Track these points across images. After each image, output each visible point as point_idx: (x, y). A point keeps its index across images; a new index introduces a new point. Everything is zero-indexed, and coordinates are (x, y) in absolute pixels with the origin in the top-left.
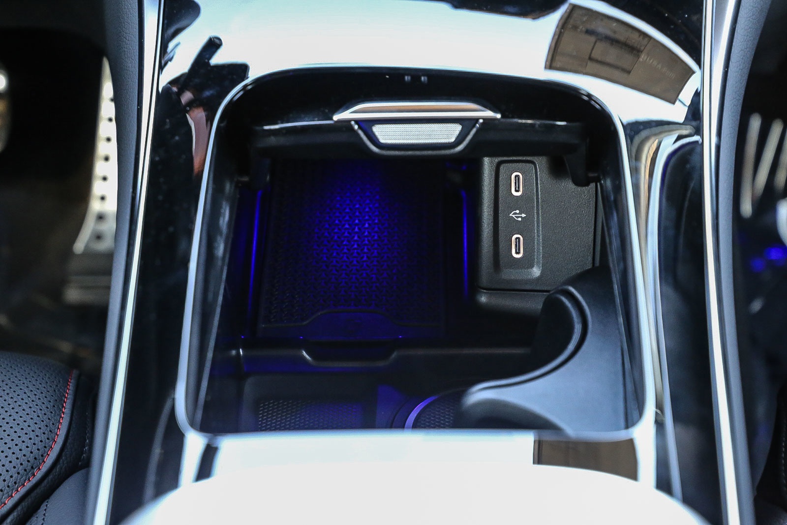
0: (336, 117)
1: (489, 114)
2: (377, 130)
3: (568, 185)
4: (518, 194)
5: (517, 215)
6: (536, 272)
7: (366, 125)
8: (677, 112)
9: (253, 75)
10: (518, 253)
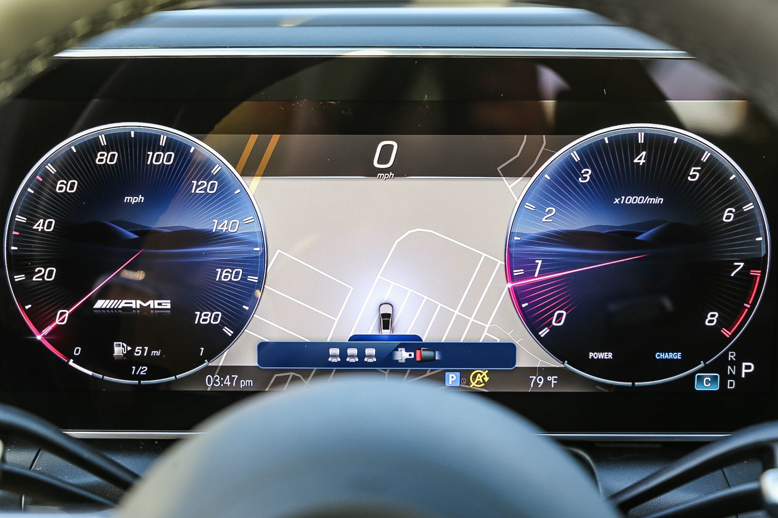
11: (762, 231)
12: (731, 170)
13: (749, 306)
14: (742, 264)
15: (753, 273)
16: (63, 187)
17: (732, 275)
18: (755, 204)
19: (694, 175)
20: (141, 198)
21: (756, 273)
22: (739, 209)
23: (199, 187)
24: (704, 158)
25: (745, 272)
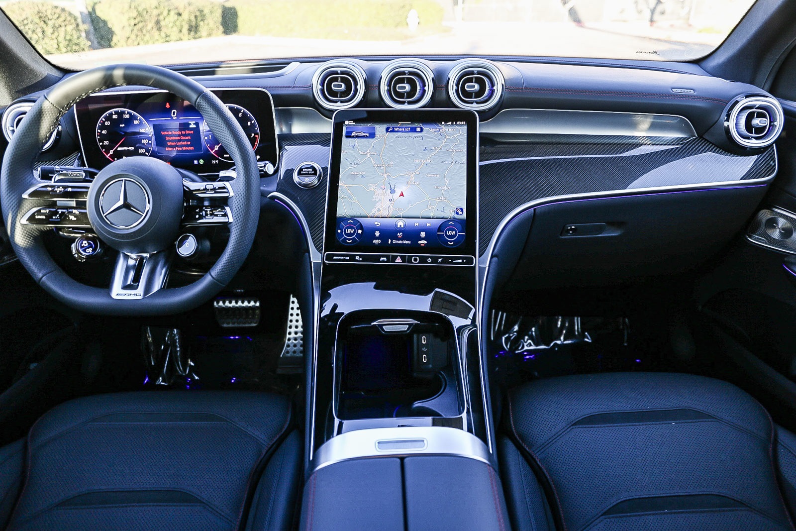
0: (372, 324)
1: (417, 322)
2: (384, 327)
3: (439, 340)
4: (425, 343)
5: (424, 349)
6: (430, 366)
7: (381, 326)
8: (468, 322)
9: (346, 313)
10: (425, 360)
11: (257, 127)
12: (248, 113)
14: (254, 134)
16: (107, 123)
17: (252, 137)
18: (254, 121)
19: (241, 115)
20: (123, 125)
21: (257, 136)
22: (251, 122)
23: (136, 122)
24: (242, 111)
25: (254, 136)
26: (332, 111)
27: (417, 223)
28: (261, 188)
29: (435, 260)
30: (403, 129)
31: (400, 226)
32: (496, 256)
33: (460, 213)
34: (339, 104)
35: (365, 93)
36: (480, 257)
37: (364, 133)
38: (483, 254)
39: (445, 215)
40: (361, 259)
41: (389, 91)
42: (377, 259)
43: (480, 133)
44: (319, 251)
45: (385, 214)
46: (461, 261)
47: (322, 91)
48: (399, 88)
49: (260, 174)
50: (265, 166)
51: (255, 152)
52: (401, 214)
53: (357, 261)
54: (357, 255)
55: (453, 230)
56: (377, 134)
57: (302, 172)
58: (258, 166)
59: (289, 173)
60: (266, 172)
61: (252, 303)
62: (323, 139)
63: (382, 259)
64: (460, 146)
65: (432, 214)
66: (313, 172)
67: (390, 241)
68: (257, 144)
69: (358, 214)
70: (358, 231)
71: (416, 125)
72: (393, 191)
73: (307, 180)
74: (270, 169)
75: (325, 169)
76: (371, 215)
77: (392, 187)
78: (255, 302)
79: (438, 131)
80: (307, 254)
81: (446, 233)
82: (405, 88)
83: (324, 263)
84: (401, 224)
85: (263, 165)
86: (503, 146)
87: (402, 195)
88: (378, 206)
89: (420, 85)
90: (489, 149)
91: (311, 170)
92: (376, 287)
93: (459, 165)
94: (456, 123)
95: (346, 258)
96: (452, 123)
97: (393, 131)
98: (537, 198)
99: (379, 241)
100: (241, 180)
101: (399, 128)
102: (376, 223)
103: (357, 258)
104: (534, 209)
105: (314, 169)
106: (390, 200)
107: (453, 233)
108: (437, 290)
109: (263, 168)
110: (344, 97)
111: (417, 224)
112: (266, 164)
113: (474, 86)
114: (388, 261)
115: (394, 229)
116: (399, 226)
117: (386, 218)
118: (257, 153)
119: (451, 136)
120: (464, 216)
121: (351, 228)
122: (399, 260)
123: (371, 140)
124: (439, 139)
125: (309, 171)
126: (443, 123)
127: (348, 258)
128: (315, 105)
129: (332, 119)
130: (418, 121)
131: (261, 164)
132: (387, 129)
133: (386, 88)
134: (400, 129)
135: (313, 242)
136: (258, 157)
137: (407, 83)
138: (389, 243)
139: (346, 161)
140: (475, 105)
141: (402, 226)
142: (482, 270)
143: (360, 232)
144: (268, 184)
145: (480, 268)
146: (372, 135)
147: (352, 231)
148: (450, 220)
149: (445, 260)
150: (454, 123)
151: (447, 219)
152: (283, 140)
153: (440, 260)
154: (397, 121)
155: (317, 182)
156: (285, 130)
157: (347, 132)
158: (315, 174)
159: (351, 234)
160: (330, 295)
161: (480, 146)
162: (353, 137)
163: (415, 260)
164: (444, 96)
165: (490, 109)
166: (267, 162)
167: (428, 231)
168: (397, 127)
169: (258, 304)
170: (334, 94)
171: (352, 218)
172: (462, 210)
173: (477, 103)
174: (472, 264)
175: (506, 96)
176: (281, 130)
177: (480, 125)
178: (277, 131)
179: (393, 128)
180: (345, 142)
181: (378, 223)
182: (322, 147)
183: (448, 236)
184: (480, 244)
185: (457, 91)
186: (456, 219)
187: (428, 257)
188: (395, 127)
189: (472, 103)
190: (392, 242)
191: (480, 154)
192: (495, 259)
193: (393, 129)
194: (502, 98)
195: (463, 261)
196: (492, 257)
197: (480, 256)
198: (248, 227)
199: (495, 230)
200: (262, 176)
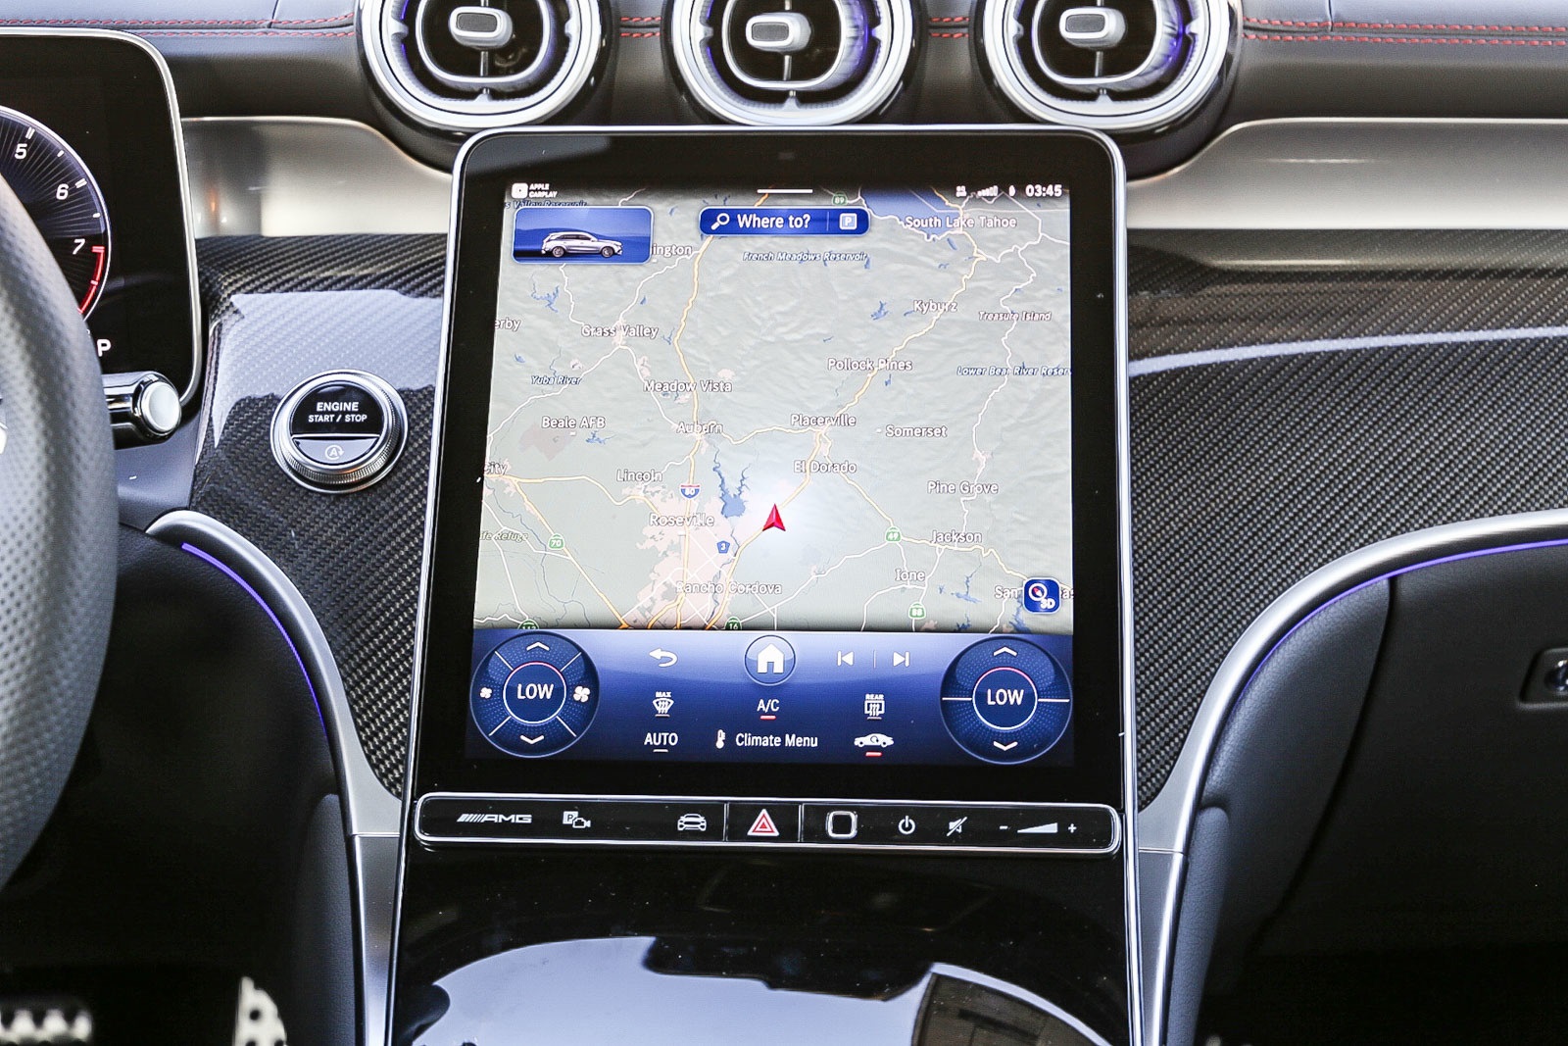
11: (98, 208)
12: (58, 146)
13: (96, 283)
14: (83, 241)
15: (96, 249)
17: (75, 252)
18: (87, 180)
19: (21, 151)
21: (98, 249)
22: (72, 185)
24: (29, 135)
25: (87, 249)
26: (451, 138)
27: (846, 653)
28: (124, 491)
29: (931, 827)
30: (780, 221)
31: (771, 665)
32: (1219, 802)
33: (1046, 603)
34: (482, 103)
35: (603, 55)
36: (1140, 809)
37: (599, 237)
38: (1155, 795)
39: (974, 614)
40: (587, 824)
41: (713, 46)
42: (663, 822)
43: (1132, 233)
44: (390, 787)
45: (697, 608)
46: (1052, 828)
47: (407, 44)
48: (761, 31)
49: (117, 434)
50: (137, 395)
51: (90, 323)
52: (771, 609)
53: (568, 831)
54: (570, 806)
55: (1013, 683)
56: (660, 240)
57: (311, 418)
58: (108, 392)
59: (253, 414)
60: (142, 424)
61: (55, 1025)
62: (410, 261)
63: (684, 822)
64: (1039, 294)
65: (916, 614)
66: (364, 417)
67: (721, 736)
68: (100, 285)
69: (574, 611)
70: (570, 691)
71: (839, 201)
72: (732, 506)
73: (335, 453)
74: (162, 405)
75: (416, 400)
76: (632, 615)
77: (732, 486)
78: (70, 1018)
79: (939, 230)
80: (332, 799)
81: (981, 698)
82: (782, 31)
83: (412, 841)
84: (771, 656)
85: (131, 390)
86: (1238, 288)
87: (775, 521)
88: (669, 572)
89: (853, 18)
90: (1173, 303)
91: (354, 406)
92: (656, 961)
93: (1035, 383)
94: (1021, 189)
95: (514, 818)
96: (1003, 189)
97: (732, 229)
98: (1404, 529)
99: (672, 739)
100: (27, 465)
101: (761, 213)
102: (657, 654)
103: (570, 818)
104: (1393, 581)
105: (369, 404)
106: (723, 547)
107: (1016, 697)
108: (941, 968)
109: (129, 404)
110: (507, 73)
111: (849, 659)
112: (147, 384)
113: (1098, 23)
114: (713, 832)
115: (742, 681)
116: (762, 668)
117: (703, 628)
118: (97, 328)
119: (995, 251)
120: (1062, 617)
121: (543, 677)
122: (764, 825)
123: (631, 271)
124: (943, 266)
125: (344, 413)
126: (961, 191)
127: (528, 819)
128: (370, 104)
129: (449, 170)
130: (846, 183)
131: (121, 383)
132: (707, 221)
133: (700, 32)
134: (765, 222)
135: (364, 744)
136: (104, 345)
137: (793, 10)
138: (720, 744)
139: (518, 366)
140: (1104, 105)
141: (779, 668)
142: (1153, 865)
143: (582, 694)
144: (148, 474)
145: (1144, 859)
146: (638, 249)
147: (545, 692)
148: (1001, 638)
149: (980, 828)
150: (1012, 190)
151: (987, 632)
152: (222, 268)
153: (955, 826)
154: (748, 183)
155: (381, 463)
156: (230, 220)
157: (520, 236)
158: (374, 424)
159: (538, 708)
160: (441, 1001)
161: (1132, 290)
162: (549, 255)
163: (842, 825)
164: (962, 63)
165: (1176, 125)
166: (150, 375)
167: (896, 690)
168: (748, 212)
169: (83, 1028)
170: (462, 59)
171: (545, 631)
172: (1053, 590)
173: (1117, 96)
174: (1107, 843)
175: (1251, 58)
176: (214, 220)
177: (1129, 193)
178: (195, 223)
179: (733, 213)
180: (514, 279)
181: (663, 652)
182: (406, 299)
183: (994, 713)
184: (1140, 748)
185: (1023, 45)
186: (1027, 632)
187: (902, 812)
188: (742, 212)
189: (1090, 96)
190: (729, 740)
191: (1133, 326)
192: (1213, 816)
193: (734, 220)
194: (1232, 73)
195: (1063, 828)
196: (1199, 806)
197: (1143, 804)
198: (56, 683)
199: (1210, 680)
200: (122, 441)
